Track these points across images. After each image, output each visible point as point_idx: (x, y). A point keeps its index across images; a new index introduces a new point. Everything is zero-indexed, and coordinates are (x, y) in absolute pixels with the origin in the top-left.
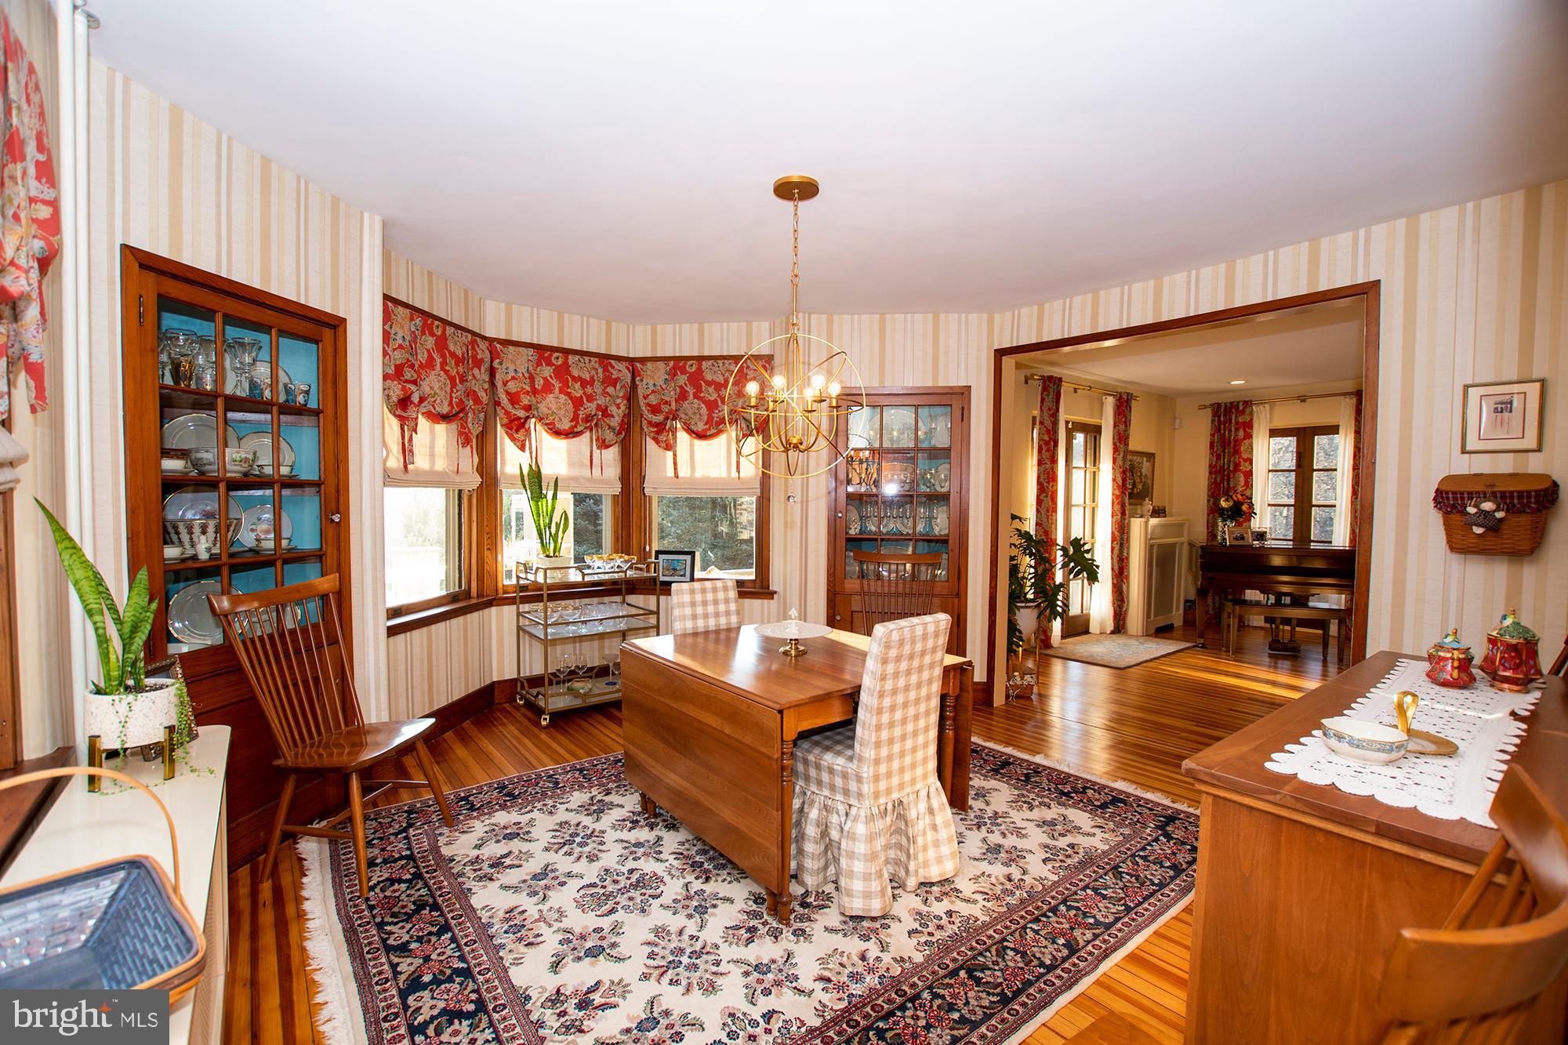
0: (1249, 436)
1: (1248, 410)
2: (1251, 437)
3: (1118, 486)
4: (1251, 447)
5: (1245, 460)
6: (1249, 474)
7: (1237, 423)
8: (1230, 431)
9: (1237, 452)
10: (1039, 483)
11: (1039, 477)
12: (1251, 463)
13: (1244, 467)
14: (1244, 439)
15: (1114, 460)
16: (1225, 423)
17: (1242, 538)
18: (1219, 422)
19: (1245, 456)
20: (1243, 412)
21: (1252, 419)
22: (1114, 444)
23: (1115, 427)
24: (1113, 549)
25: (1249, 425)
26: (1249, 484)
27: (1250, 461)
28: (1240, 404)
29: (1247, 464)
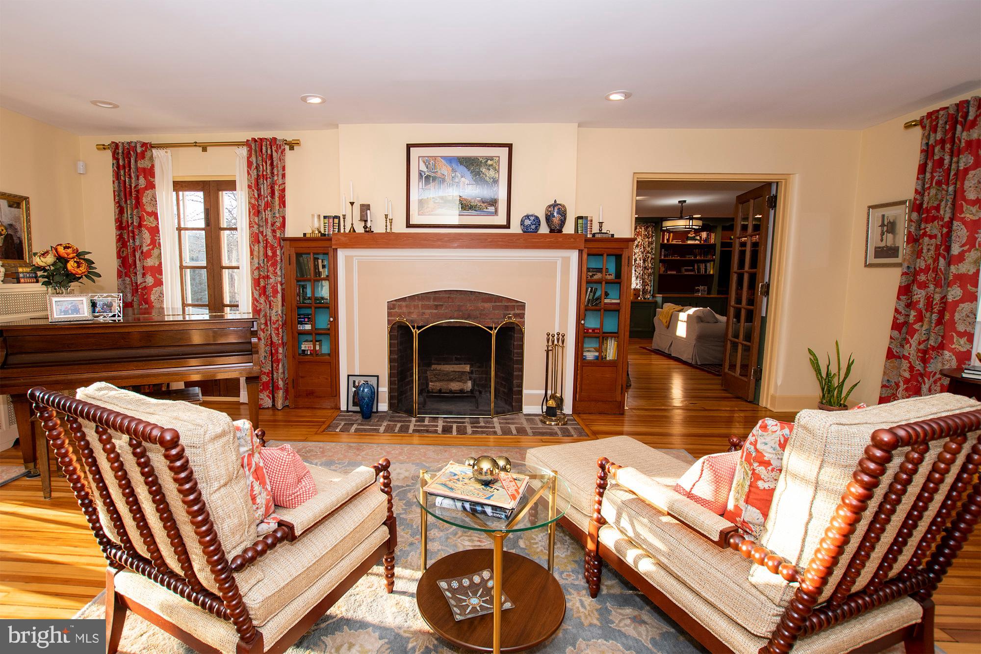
0: (151, 186)
1: (148, 154)
2: (153, 187)
4: (154, 198)
5: (150, 214)
6: (155, 231)
7: (137, 169)
8: (130, 177)
9: (138, 203)
12: (157, 218)
13: (149, 222)
14: (146, 188)
16: (124, 168)
18: (118, 167)
19: (149, 209)
20: (142, 156)
21: (153, 166)
25: (149, 173)
26: (155, 243)
27: (155, 215)
28: (138, 146)
29: (152, 219)
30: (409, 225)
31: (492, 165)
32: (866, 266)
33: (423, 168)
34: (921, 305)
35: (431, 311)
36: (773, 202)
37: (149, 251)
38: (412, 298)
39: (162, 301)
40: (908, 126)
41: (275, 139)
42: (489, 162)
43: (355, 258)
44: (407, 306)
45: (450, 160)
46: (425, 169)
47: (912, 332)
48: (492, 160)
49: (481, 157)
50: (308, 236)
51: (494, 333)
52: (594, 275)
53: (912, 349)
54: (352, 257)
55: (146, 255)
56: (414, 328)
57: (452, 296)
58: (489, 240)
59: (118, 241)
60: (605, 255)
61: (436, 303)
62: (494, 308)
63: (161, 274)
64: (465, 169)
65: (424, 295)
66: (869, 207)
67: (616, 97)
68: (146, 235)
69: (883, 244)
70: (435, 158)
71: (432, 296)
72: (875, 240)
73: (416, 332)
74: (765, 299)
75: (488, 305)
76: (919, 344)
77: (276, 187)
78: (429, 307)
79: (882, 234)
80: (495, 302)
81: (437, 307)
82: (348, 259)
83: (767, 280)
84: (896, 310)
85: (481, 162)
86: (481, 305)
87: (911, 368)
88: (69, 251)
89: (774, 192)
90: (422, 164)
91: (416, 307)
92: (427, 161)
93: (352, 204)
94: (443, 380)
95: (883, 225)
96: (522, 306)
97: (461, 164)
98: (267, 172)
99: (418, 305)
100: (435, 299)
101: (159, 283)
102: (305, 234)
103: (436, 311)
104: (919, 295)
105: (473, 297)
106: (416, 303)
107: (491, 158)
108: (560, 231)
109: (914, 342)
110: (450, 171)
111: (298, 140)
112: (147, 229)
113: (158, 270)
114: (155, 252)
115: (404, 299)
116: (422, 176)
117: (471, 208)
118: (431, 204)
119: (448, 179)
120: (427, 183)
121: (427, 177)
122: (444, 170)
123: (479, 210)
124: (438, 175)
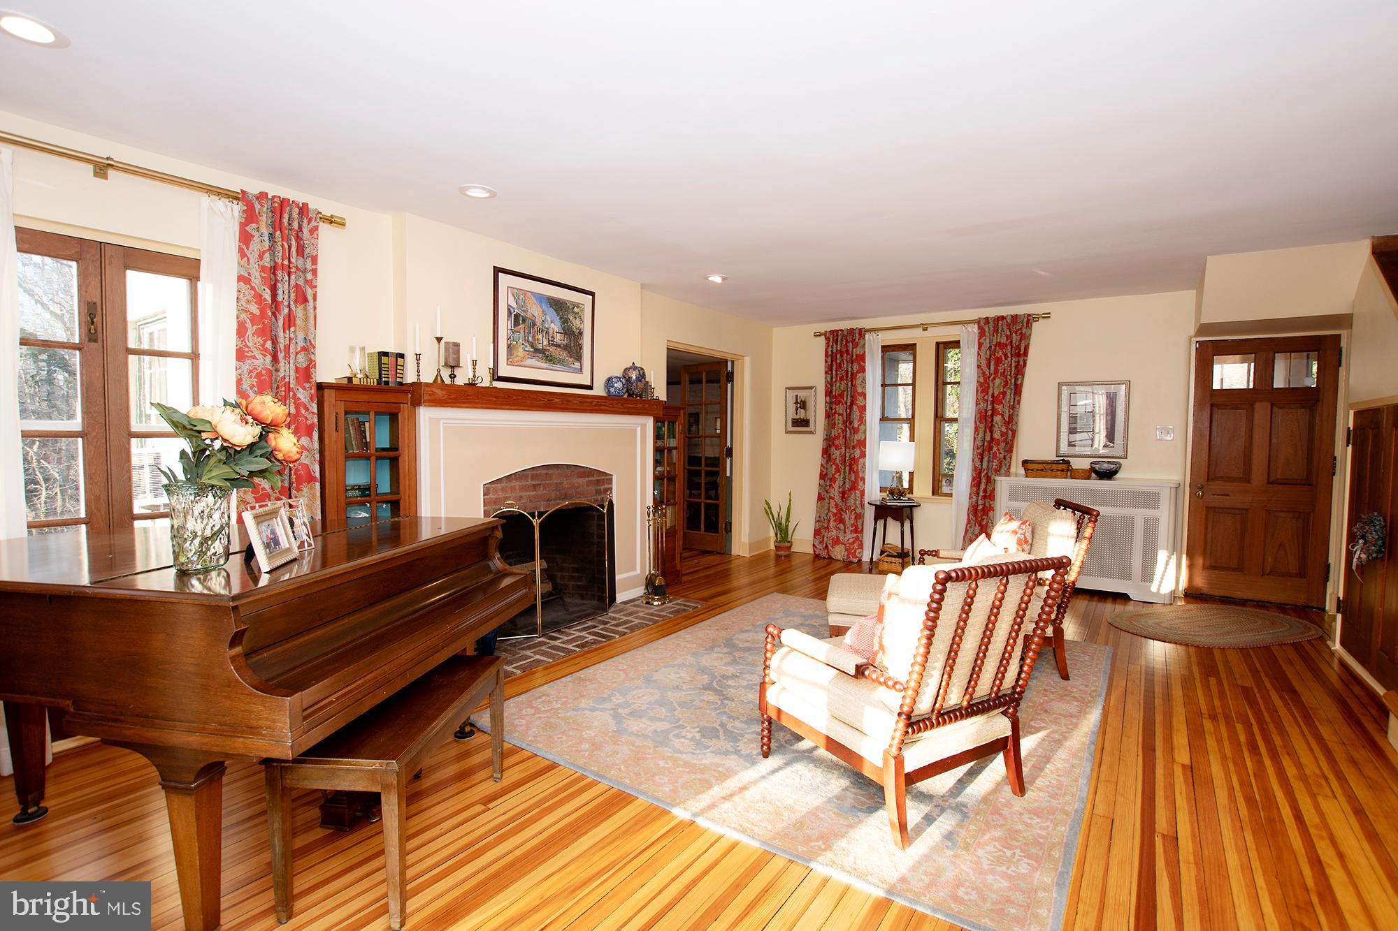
30: (496, 377)
31: (577, 313)
32: (786, 433)
33: (512, 302)
34: (837, 461)
35: (529, 493)
36: (730, 377)
40: (817, 335)
41: (306, 207)
42: (576, 310)
43: (442, 422)
44: (503, 489)
45: (540, 298)
46: (514, 305)
47: (833, 480)
48: (577, 307)
49: (569, 301)
50: (356, 381)
53: (835, 492)
54: (439, 419)
56: (534, 518)
57: (551, 471)
61: (534, 483)
62: (588, 484)
64: (555, 313)
65: (525, 472)
66: (786, 388)
67: (717, 279)
69: (797, 417)
70: (525, 292)
71: (530, 473)
72: (792, 415)
73: (536, 522)
74: (728, 461)
75: (583, 481)
76: (840, 488)
78: (526, 488)
79: (797, 409)
81: (535, 487)
82: (434, 422)
83: (729, 444)
84: (822, 465)
85: (569, 307)
87: (837, 505)
89: (729, 369)
90: (510, 296)
91: (513, 489)
92: (517, 293)
93: (439, 340)
95: (797, 403)
96: (611, 479)
97: (551, 306)
98: (290, 262)
99: (515, 487)
100: (533, 477)
103: (534, 493)
104: (836, 454)
105: (569, 472)
106: (513, 484)
107: (576, 305)
108: (641, 397)
109: (836, 486)
110: (540, 313)
111: (344, 219)
115: (499, 481)
116: (511, 314)
117: (560, 362)
118: (520, 352)
119: (538, 322)
120: (516, 323)
121: (517, 316)
122: (534, 310)
123: (567, 365)
124: (529, 315)
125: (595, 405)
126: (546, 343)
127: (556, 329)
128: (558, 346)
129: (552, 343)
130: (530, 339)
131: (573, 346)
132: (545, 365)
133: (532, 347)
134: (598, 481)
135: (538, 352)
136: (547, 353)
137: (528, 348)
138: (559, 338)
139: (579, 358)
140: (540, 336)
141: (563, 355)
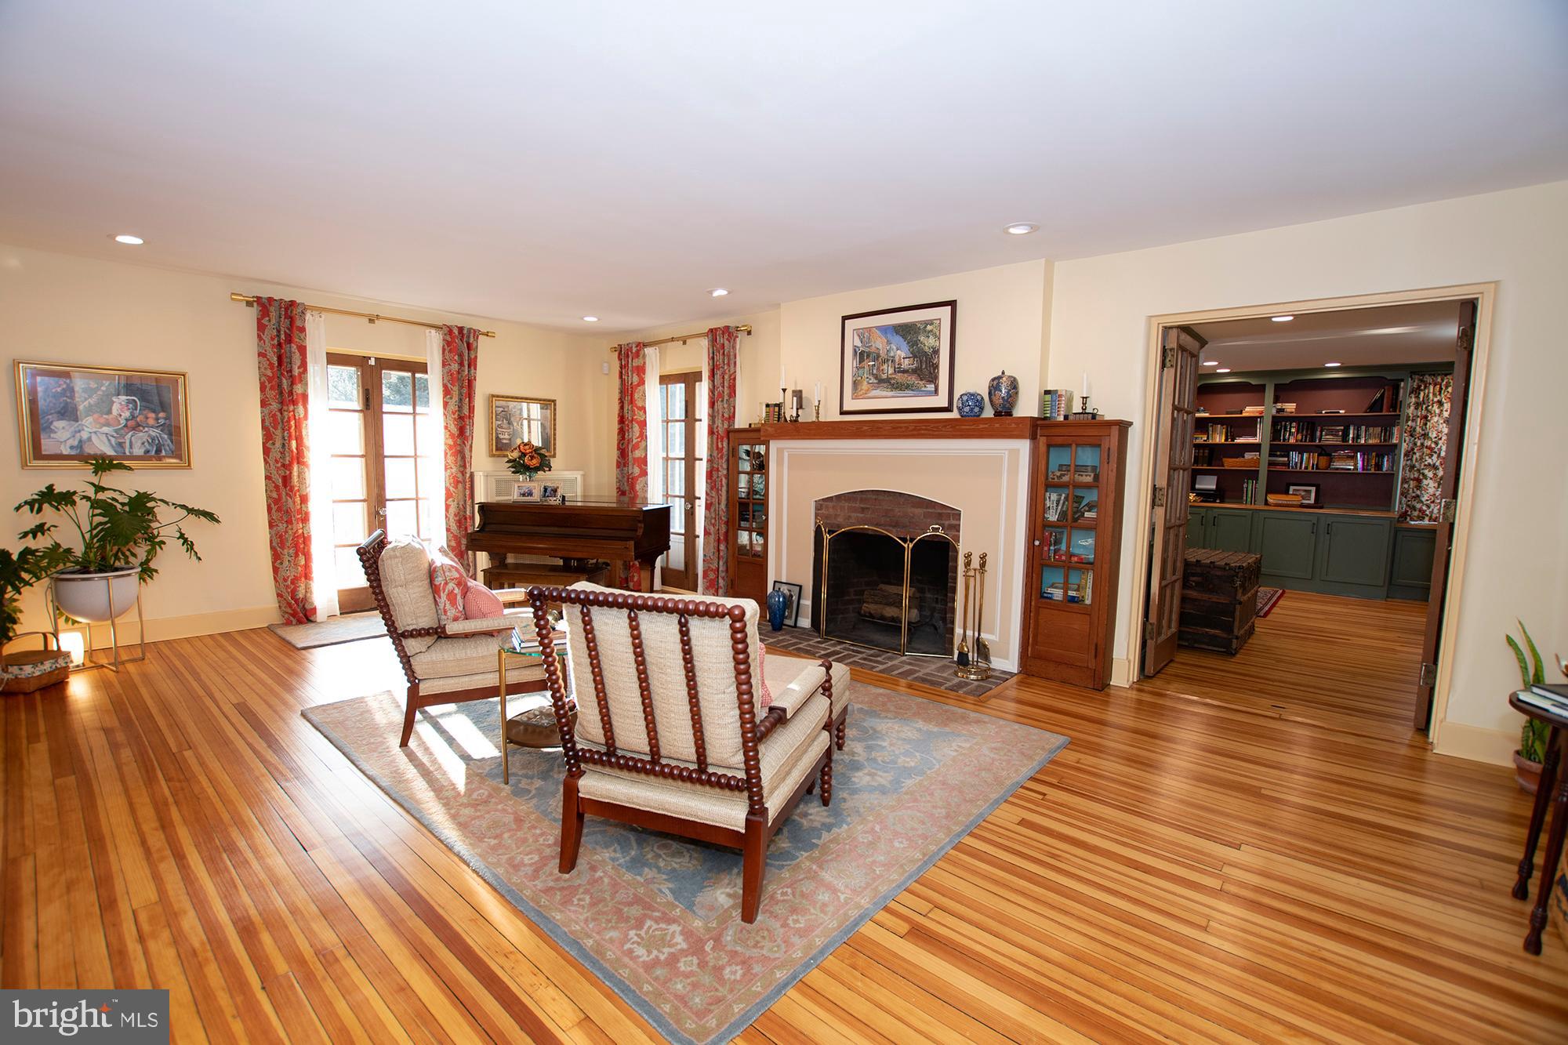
0: (642, 382)
1: (641, 353)
2: (644, 383)
3: (452, 435)
4: (644, 393)
5: (640, 409)
6: (643, 424)
7: (634, 367)
9: (633, 399)
10: (264, 428)
11: (263, 421)
12: (645, 412)
13: (639, 416)
14: (639, 385)
15: (446, 404)
16: (625, 367)
17: (530, 494)
18: (621, 366)
19: (640, 404)
20: (637, 354)
21: (645, 363)
22: (445, 386)
23: (444, 365)
24: (447, 507)
25: (642, 370)
26: (643, 436)
27: (644, 409)
28: (634, 346)
29: (641, 413)
30: (842, 413)
31: (931, 331)
33: (858, 343)
35: (857, 515)
36: (1470, 338)
37: (638, 443)
38: (839, 497)
39: (646, 491)
41: (727, 327)
42: (929, 328)
43: (785, 450)
44: (833, 507)
45: (884, 329)
46: (859, 344)
48: (932, 324)
49: (918, 322)
50: (753, 426)
51: (908, 546)
52: (1064, 475)
54: (783, 449)
55: (636, 447)
56: (826, 533)
57: (881, 497)
58: (911, 428)
59: (619, 434)
60: (1074, 446)
61: (863, 506)
62: (927, 515)
63: (646, 465)
64: (901, 339)
65: (851, 495)
68: (636, 428)
70: (869, 329)
75: (918, 511)
77: (726, 377)
78: (855, 510)
80: (927, 508)
81: (863, 510)
82: (780, 451)
85: (919, 328)
86: (911, 510)
88: (527, 447)
90: (856, 337)
91: (842, 508)
92: (862, 332)
93: (784, 390)
94: (881, 603)
96: (957, 515)
97: (897, 333)
100: (862, 500)
101: (644, 473)
102: (750, 425)
103: (863, 515)
105: (902, 500)
106: (843, 504)
107: (931, 322)
108: (1009, 414)
110: (885, 343)
111: (748, 325)
112: (637, 423)
113: (643, 462)
114: (643, 444)
115: (830, 499)
116: (857, 353)
117: (908, 387)
118: (865, 386)
119: (883, 354)
120: (861, 360)
121: (862, 354)
122: (879, 344)
123: (918, 389)
124: (873, 349)
125: (914, 430)
126: (891, 371)
127: (903, 355)
128: (905, 372)
129: (899, 370)
130: (875, 372)
131: (925, 368)
132: (891, 394)
133: (876, 378)
134: (940, 514)
135: (882, 382)
136: (892, 382)
137: (873, 380)
138: (906, 364)
139: (933, 378)
140: (885, 367)
141: (912, 379)
